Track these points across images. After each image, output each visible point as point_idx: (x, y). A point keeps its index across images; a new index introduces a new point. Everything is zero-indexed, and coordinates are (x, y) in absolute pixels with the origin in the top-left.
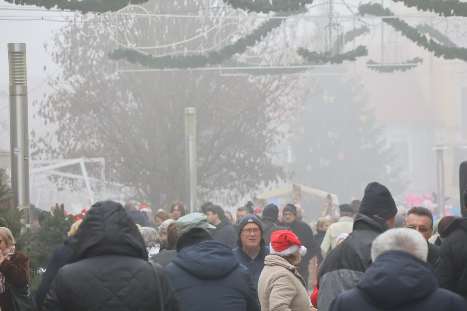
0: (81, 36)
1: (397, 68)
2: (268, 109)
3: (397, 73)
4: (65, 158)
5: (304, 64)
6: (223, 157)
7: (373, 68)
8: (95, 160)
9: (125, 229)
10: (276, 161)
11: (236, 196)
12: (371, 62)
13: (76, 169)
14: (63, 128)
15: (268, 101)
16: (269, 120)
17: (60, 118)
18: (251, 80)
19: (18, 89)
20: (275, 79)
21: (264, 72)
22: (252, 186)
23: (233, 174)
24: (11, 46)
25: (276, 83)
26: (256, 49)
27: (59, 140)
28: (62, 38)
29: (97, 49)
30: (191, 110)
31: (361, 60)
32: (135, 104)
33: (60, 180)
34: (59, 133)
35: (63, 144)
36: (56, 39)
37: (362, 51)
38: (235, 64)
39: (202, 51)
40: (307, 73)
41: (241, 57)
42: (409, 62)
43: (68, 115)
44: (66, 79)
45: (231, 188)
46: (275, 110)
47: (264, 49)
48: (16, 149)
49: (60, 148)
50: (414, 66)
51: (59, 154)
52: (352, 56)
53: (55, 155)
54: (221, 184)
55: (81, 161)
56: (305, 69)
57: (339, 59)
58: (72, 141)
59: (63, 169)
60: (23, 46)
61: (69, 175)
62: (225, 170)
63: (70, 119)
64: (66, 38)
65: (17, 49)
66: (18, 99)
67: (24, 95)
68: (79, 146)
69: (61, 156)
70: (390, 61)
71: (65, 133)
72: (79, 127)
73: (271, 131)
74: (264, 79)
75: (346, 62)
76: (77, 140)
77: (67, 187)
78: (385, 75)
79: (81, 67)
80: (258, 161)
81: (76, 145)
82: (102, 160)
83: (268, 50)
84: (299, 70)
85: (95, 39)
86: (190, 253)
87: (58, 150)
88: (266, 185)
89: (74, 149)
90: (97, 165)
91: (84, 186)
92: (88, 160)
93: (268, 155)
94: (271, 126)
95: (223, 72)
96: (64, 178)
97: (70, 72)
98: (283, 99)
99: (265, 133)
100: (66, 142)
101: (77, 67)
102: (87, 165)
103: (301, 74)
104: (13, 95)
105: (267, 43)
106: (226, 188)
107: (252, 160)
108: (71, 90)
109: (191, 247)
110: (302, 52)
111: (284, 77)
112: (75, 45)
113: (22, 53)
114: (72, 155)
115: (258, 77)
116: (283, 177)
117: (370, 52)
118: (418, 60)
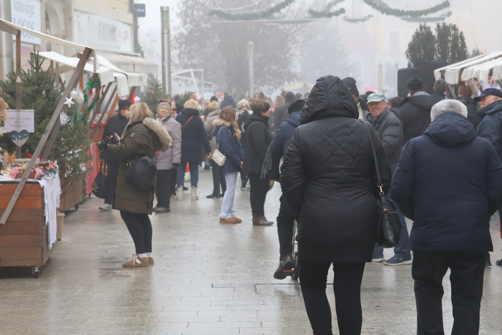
0: (191, 4)
1: (359, 20)
2: (290, 43)
3: (359, 23)
4: (182, 69)
5: (310, 18)
6: (266, 69)
7: (346, 20)
8: (198, 70)
9: (343, 97)
10: (293, 71)
11: (272, 90)
12: (345, 17)
13: (188, 74)
14: (181, 53)
15: (290, 38)
16: (290, 49)
17: (179, 47)
18: (281, 27)
19: (166, 31)
20: (294, 27)
21: (288, 22)
22: (280, 84)
23: (271, 78)
24: (162, 8)
25: (294, 29)
26: (283, 11)
27: (179, 59)
28: (181, 5)
29: (198, 10)
30: (251, 43)
31: (341, 16)
32: (219, 41)
33: (180, 81)
34: (179, 56)
35: (181, 61)
36: (178, 5)
37: (342, 11)
38: (274, 18)
39: (255, 11)
40: (311, 24)
41: (276, 15)
42: (365, 17)
43: (184, 46)
44: (183, 26)
45: (270, 85)
46: (293, 43)
47: (288, 10)
48: (164, 62)
49: (180, 63)
50: (369, 19)
51: (179, 67)
52: (337, 14)
53: (177, 67)
54: (263, 83)
55: (191, 70)
56: (310, 21)
57: (330, 15)
58: (186, 60)
59: (181, 75)
60: (168, 8)
61: (184, 78)
62: (267, 75)
63: (185, 48)
64: (183, 5)
65: (165, 9)
66: (166, 36)
67: (168, 33)
68: (189, 63)
69: (180, 68)
70: (356, 17)
71: (182, 56)
72: (189, 52)
73: (291, 55)
74: (287, 27)
75: (334, 17)
76: (189, 59)
77: (183, 84)
78: (353, 24)
79: (191, 20)
80: (284, 71)
81: (188, 62)
82: (202, 70)
83: (290, 11)
84: (307, 22)
85: (198, 5)
86: (296, 115)
87: (179, 65)
88: (289, 83)
89: (187, 64)
90: (200, 72)
91: (192, 83)
92: (195, 70)
93: (290, 68)
94: (291, 52)
95: (267, 22)
96: (182, 79)
97: (185, 22)
98: (298, 37)
99: (287, 56)
100: (182, 60)
101: (188, 20)
102: (195, 73)
103: (308, 24)
104: (163, 34)
105: (290, 7)
106: (267, 85)
107: (281, 70)
108: (186, 32)
109: (297, 112)
110: (311, 11)
111: (299, 25)
112: (188, 8)
113: (167, 11)
114: (186, 67)
115: (285, 26)
116: (298, 79)
117: (347, 12)
118: (370, 16)
